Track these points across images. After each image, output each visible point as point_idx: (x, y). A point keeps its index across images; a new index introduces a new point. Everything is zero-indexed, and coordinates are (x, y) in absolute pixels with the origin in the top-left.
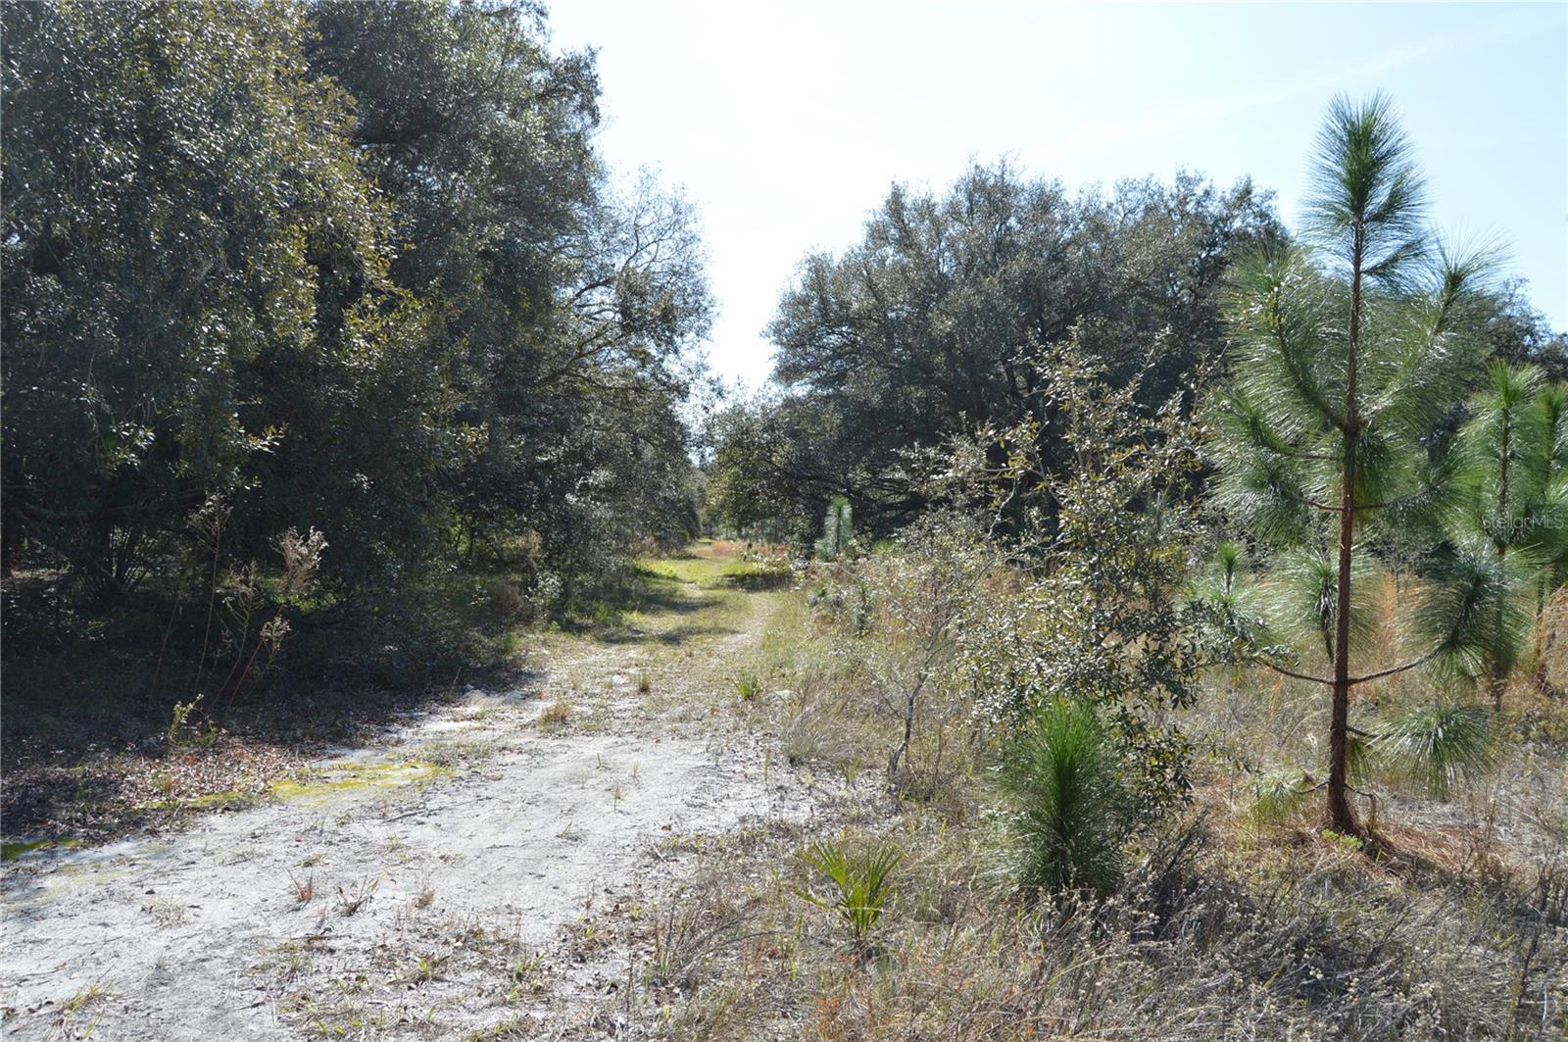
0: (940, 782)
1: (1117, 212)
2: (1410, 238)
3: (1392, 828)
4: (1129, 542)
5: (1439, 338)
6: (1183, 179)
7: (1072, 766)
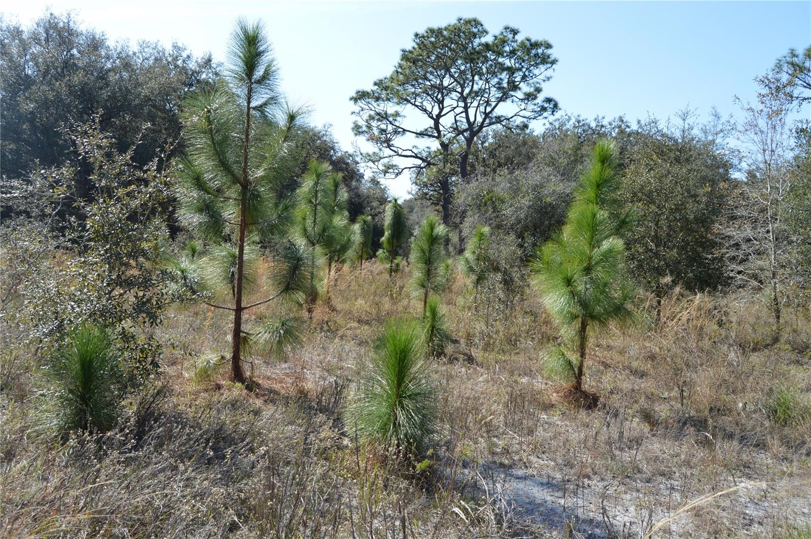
0: (13, 379)
1: (138, 57)
2: (272, 94)
3: (262, 377)
4: (128, 237)
5: (285, 145)
6: (175, 47)
7: (91, 362)
